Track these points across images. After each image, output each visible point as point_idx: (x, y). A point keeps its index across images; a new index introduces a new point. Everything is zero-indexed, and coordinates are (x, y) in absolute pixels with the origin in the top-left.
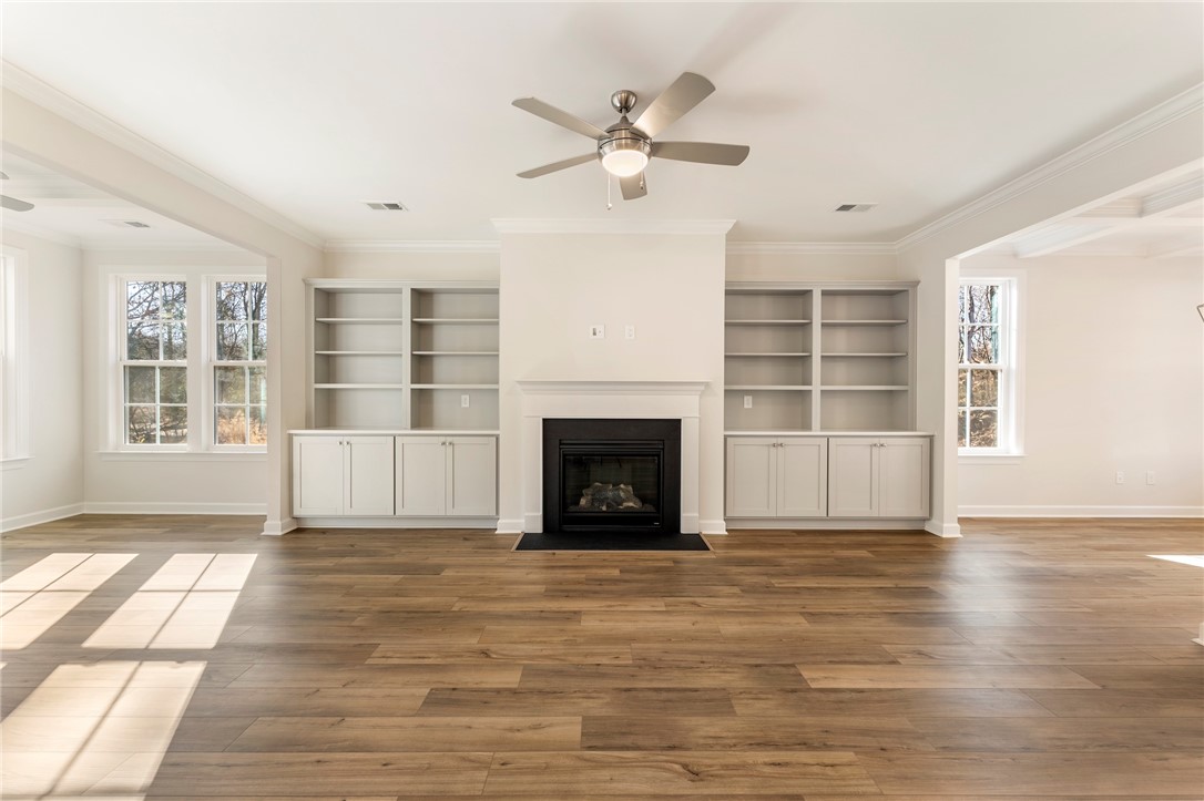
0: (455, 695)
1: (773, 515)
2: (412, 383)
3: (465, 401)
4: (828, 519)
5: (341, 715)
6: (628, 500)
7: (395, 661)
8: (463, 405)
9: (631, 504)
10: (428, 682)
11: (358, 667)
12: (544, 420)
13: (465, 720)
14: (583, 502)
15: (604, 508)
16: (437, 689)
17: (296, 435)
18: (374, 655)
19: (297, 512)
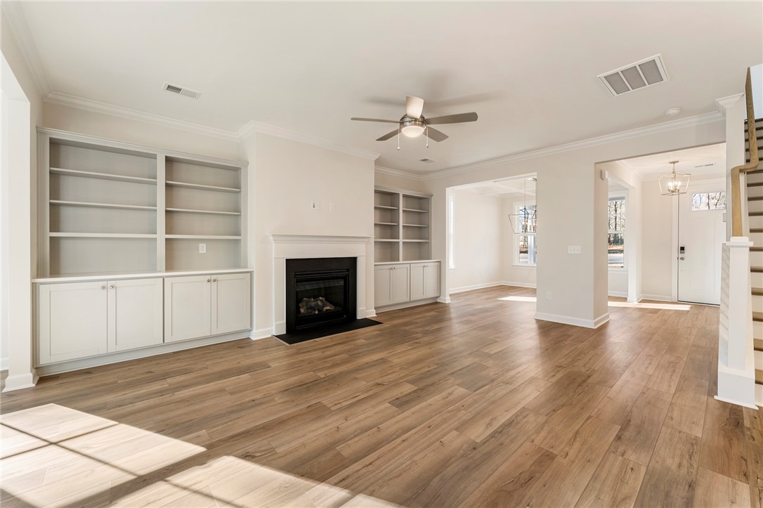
1: (392, 303)
2: (166, 234)
3: (203, 248)
4: (411, 302)
6: (324, 305)
8: (201, 252)
9: (328, 308)
12: (287, 260)
14: (302, 310)
15: (317, 312)
17: (42, 284)
19: (44, 360)
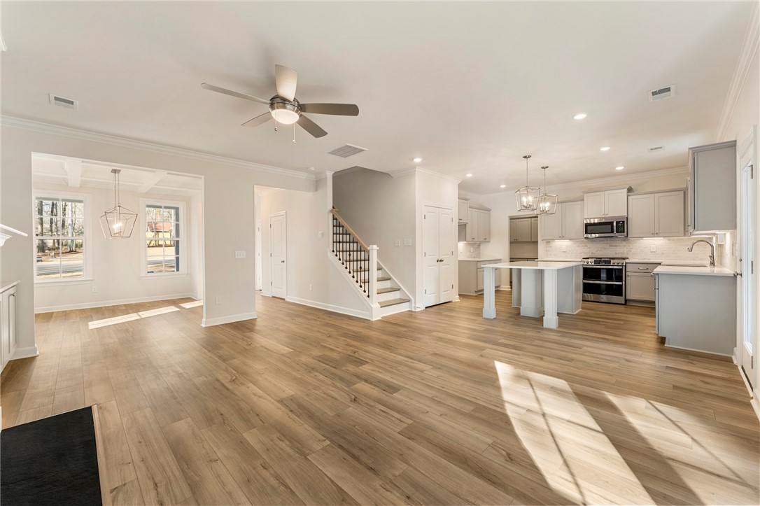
0: (386, 388)
5: (433, 399)
7: (397, 415)
10: (391, 398)
11: (418, 421)
13: (391, 380)
16: (390, 393)
18: (405, 425)
